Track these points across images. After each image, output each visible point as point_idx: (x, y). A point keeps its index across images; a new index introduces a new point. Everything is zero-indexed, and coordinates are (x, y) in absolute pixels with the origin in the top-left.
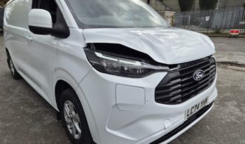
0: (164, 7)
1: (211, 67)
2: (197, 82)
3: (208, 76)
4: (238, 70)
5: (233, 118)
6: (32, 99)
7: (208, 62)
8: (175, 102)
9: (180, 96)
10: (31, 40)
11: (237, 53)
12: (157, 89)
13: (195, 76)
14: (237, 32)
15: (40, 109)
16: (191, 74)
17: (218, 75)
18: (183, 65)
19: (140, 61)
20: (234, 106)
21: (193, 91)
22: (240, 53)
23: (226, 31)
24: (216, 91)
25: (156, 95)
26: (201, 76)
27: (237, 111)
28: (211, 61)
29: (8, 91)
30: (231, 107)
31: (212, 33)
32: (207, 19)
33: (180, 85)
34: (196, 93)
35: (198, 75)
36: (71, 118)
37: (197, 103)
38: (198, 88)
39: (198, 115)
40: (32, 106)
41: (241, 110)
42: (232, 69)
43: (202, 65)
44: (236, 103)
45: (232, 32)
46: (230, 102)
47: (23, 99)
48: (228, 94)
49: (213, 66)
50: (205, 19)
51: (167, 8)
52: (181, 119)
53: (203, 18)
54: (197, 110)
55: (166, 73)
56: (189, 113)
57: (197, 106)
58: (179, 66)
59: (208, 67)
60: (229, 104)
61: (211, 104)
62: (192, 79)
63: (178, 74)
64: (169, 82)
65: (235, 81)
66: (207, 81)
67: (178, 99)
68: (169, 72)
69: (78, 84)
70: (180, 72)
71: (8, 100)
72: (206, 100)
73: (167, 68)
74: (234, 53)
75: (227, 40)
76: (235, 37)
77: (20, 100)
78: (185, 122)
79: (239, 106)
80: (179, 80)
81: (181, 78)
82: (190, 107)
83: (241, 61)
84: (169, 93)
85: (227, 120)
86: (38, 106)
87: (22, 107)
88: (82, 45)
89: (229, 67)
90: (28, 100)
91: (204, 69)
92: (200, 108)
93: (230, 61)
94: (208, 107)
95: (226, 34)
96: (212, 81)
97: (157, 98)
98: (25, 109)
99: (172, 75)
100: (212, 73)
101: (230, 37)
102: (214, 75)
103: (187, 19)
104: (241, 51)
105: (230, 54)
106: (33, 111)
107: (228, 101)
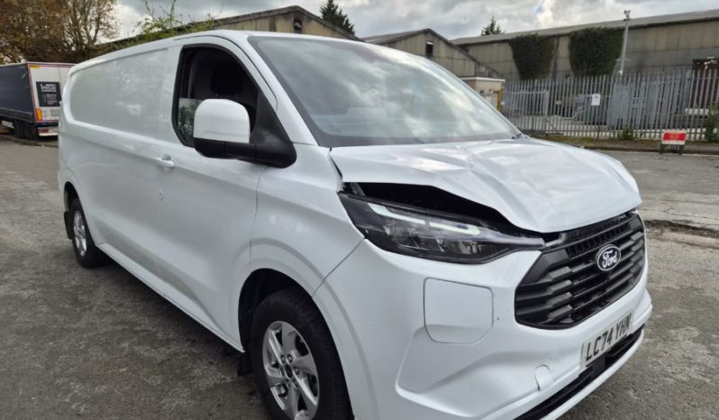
0: (472, 64)
1: (635, 237)
2: (605, 275)
3: (628, 261)
4: (692, 245)
5: (693, 372)
6: (146, 323)
7: (626, 227)
8: (557, 324)
9: (569, 308)
10: (172, 168)
11: (687, 195)
12: (520, 291)
13: (601, 259)
14: (682, 137)
15: (174, 348)
16: (592, 256)
17: (650, 260)
18: (573, 234)
19: (478, 225)
20: (695, 340)
21: (595, 298)
22: (696, 197)
23: (650, 134)
24: (647, 299)
25: (518, 305)
26: (613, 259)
27: (702, 353)
28: (634, 224)
29: (76, 302)
30: (686, 342)
31: (611, 140)
32: (596, 100)
33: (568, 283)
34: (603, 303)
35: (608, 258)
36: (288, 368)
37: (606, 327)
38: (609, 290)
39: (610, 358)
40: (152, 341)
41: (713, 352)
42: (676, 241)
43: (613, 233)
44: (696, 333)
45: (667, 137)
46: (683, 331)
47: (122, 323)
48: (671, 310)
49: (638, 235)
50: (589, 99)
51: (483, 69)
52: (573, 368)
53: (582, 97)
54: (608, 347)
55: (537, 254)
56: (591, 352)
57: (607, 335)
58: (564, 236)
59: (627, 238)
60: (680, 334)
61: (638, 333)
62: (594, 269)
63: (563, 255)
64: (545, 274)
65: (688, 273)
66: (627, 272)
67: (565, 316)
68: (544, 251)
69: (324, 280)
70: (567, 249)
71: (82, 324)
72: (628, 320)
73: (540, 241)
74: (678, 196)
75: (654, 159)
76: (677, 151)
77: (115, 324)
78: (582, 375)
79: (705, 340)
80: (566, 270)
81: (571, 265)
82: (592, 338)
83: (698, 220)
84: (544, 300)
85: (679, 376)
86: (168, 341)
87: (126, 344)
88: (333, 186)
89: (668, 234)
90: (135, 324)
91: (618, 243)
92: (614, 341)
93: (670, 218)
94: (630, 340)
95: (651, 141)
96: (637, 274)
97: (520, 313)
98: (136, 348)
99: (552, 259)
100: (636, 252)
101: (663, 150)
102: (641, 258)
103: (539, 100)
104: (697, 192)
105: (667, 200)
106: (160, 354)
107: (675, 328)
